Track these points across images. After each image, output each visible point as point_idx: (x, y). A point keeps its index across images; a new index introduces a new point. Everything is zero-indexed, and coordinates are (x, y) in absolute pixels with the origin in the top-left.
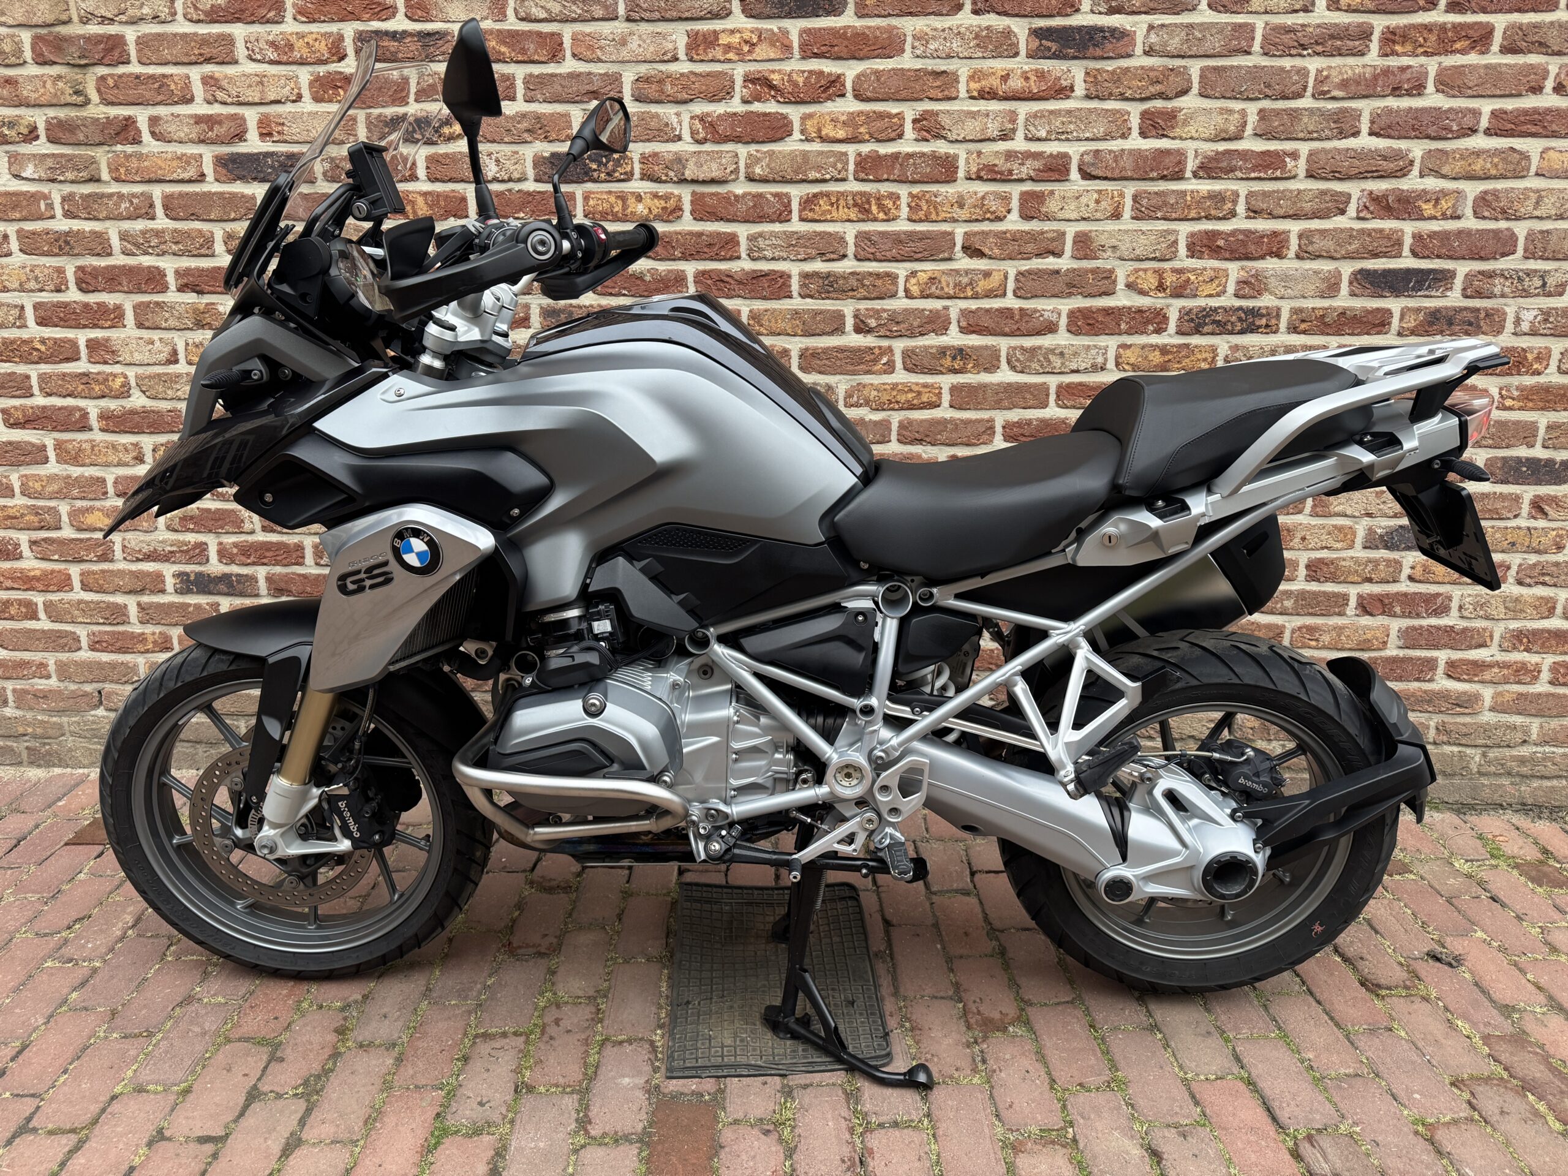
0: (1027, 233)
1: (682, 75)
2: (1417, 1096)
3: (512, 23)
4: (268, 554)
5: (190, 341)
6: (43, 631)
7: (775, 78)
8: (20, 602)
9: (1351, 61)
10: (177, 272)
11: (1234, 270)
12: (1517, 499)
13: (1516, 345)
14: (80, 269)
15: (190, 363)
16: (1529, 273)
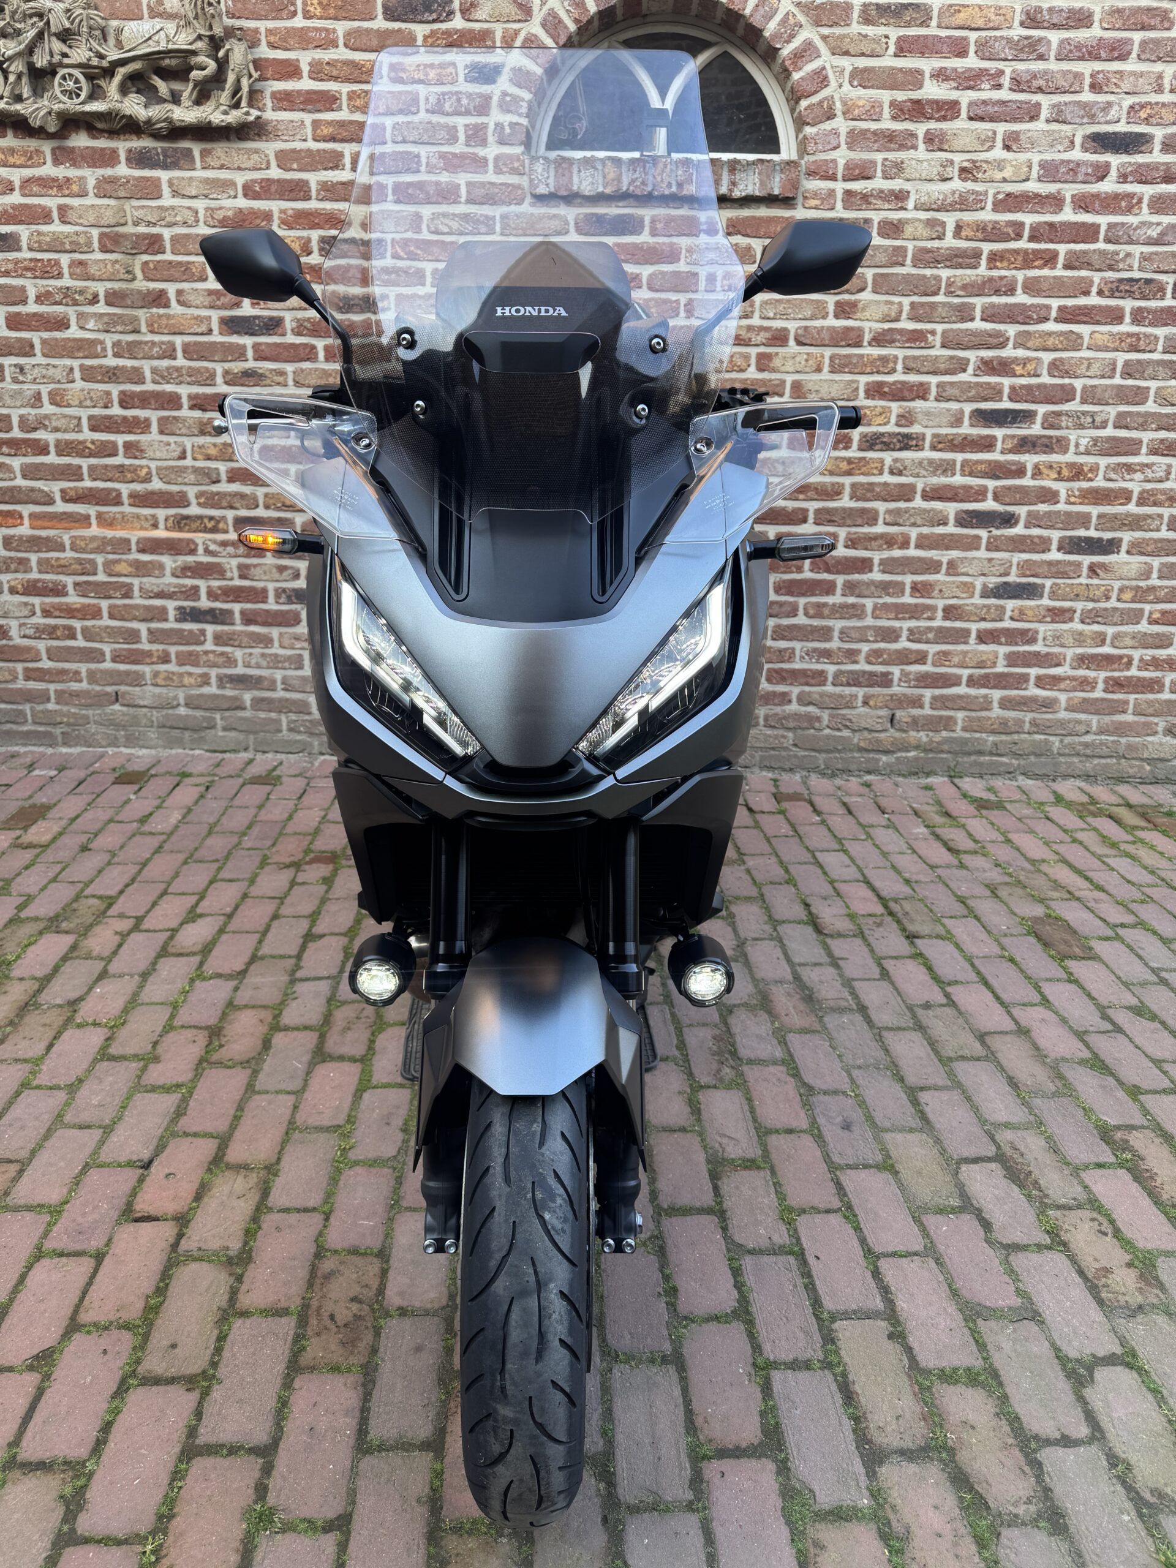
3: (426, 235)
4: (242, 595)
5: (196, 444)
6: (79, 648)
8: (65, 627)
9: (969, 272)
10: (190, 397)
11: (895, 407)
12: (1079, 564)
13: (1076, 461)
14: (122, 393)
15: (195, 459)
16: (1084, 413)
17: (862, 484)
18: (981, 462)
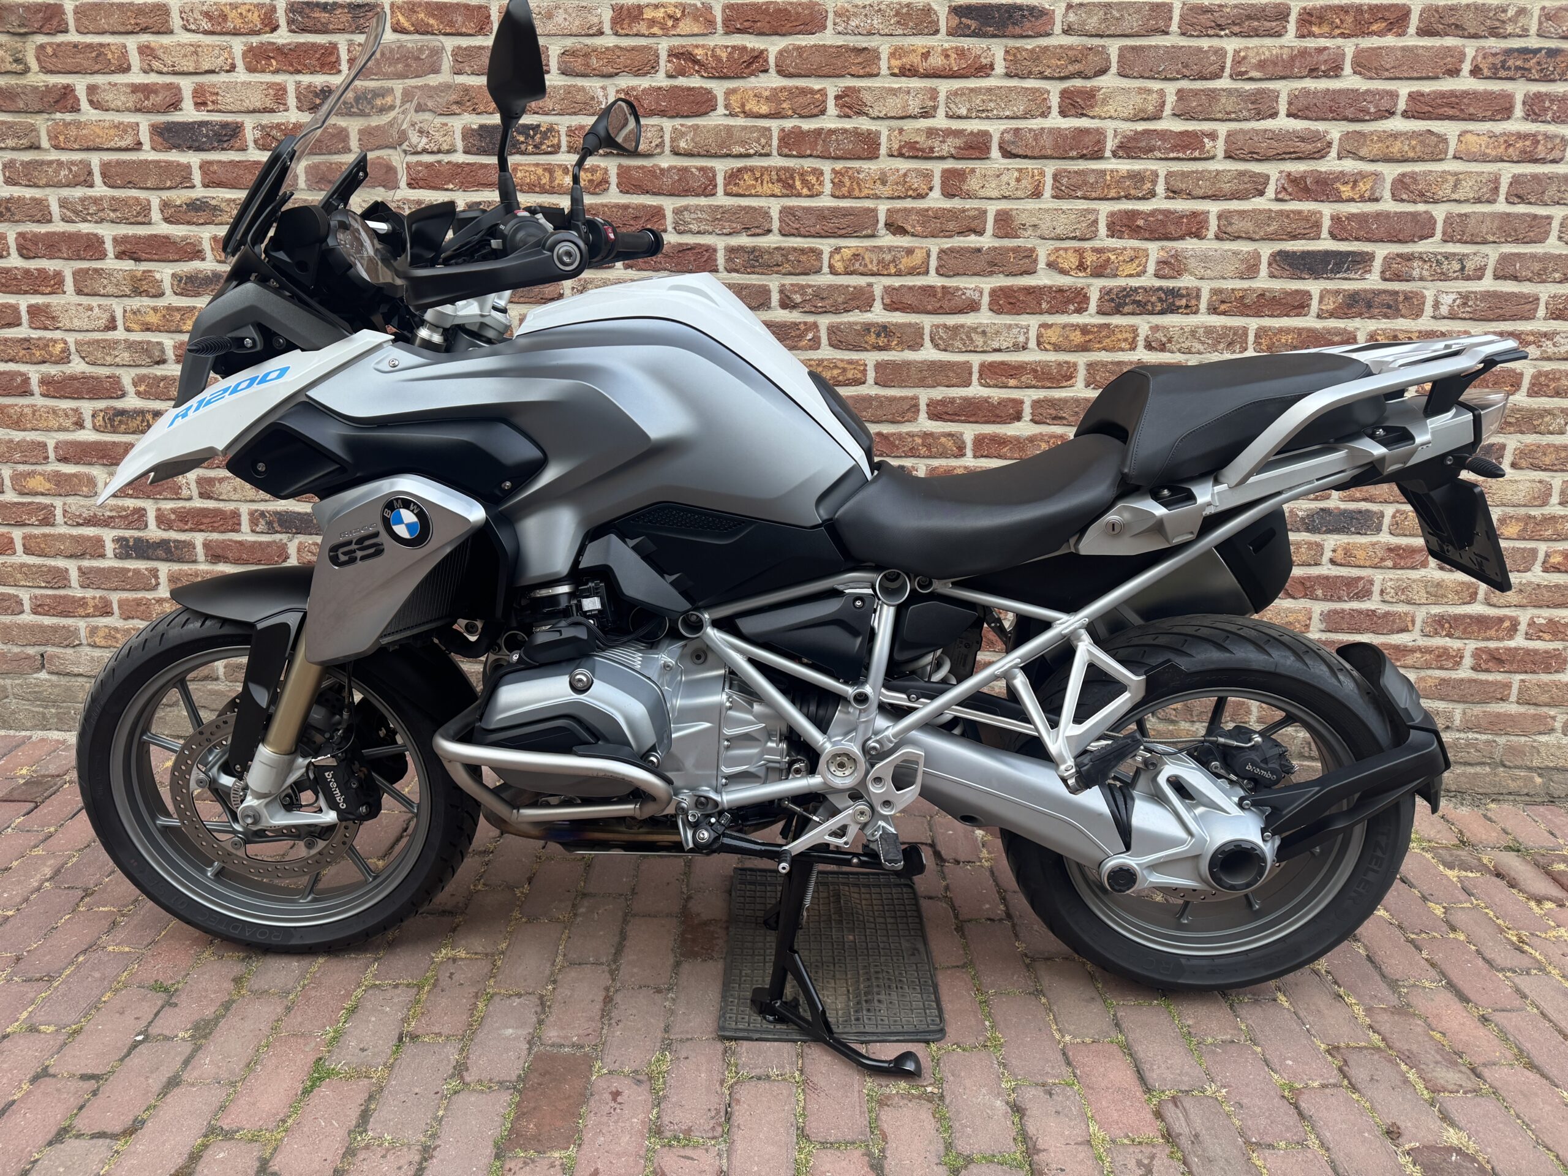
0: (949, 211)
1: (607, 49)
2: (1290, 1062)
4: (205, 521)
5: (128, 308)
7: (699, 53)
9: (1268, 42)
10: (115, 240)
11: (1154, 250)
13: (1435, 328)
14: (21, 235)
15: (128, 330)
16: (1447, 257)
17: (1104, 364)
18: (1287, 331)
